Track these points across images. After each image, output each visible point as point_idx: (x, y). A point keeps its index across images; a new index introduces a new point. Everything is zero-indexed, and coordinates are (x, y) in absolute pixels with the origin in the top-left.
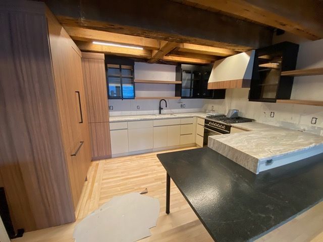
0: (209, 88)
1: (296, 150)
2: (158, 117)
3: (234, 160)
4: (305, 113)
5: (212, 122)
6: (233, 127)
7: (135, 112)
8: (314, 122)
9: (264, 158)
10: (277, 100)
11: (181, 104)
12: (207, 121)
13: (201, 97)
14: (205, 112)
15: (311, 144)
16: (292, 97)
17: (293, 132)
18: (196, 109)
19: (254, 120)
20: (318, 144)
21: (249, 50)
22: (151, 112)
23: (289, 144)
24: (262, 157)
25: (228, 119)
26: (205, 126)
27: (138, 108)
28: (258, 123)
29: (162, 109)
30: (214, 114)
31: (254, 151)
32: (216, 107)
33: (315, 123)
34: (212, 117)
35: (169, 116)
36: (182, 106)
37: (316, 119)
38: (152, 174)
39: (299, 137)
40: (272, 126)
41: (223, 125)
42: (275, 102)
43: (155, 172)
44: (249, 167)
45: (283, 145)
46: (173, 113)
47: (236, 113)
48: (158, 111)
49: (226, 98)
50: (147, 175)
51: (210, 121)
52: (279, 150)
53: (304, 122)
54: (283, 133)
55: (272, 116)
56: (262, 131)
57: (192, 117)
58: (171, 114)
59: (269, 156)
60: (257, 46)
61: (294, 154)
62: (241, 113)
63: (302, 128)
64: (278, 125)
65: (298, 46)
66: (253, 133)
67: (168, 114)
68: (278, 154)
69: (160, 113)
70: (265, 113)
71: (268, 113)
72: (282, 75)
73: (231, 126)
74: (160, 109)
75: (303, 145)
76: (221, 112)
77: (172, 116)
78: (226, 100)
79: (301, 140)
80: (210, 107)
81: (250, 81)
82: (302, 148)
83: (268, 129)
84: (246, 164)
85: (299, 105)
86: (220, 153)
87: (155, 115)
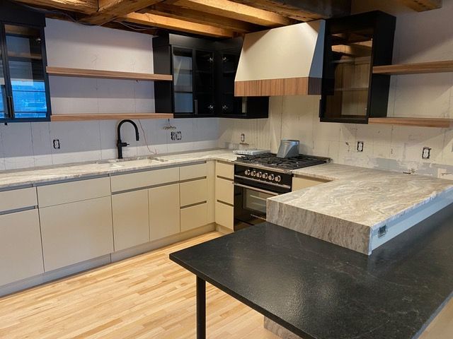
0: (239, 92)
1: (415, 204)
2: (118, 166)
3: (326, 239)
4: (411, 140)
5: (251, 169)
6: (297, 176)
8: (426, 155)
9: (376, 223)
10: (370, 120)
11: (170, 131)
12: (239, 170)
13: (217, 113)
14: (226, 148)
15: (431, 192)
16: (389, 113)
17: (397, 177)
18: (205, 143)
19: (329, 159)
20: (440, 193)
21: (315, 20)
22: (95, 154)
23: (400, 197)
24: (374, 222)
25: (282, 160)
26: (236, 180)
27: (57, 146)
28: (338, 166)
29: (125, 145)
30: (251, 153)
31: (358, 214)
32: (251, 136)
33: (428, 158)
34: (247, 158)
35: (145, 163)
36: (174, 137)
37: (429, 149)
38: (130, 315)
39: (409, 183)
40: (363, 168)
41: (276, 174)
42: (366, 122)
43: (137, 308)
44: (355, 245)
45: (392, 199)
46: (156, 155)
47: (295, 148)
48: (112, 152)
49: (271, 115)
50: (118, 321)
51: (246, 168)
52: (392, 208)
53: (410, 157)
54: (385, 179)
55: (360, 148)
56: (351, 178)
57: (205, 162)
58: (150, 158)
59: (383, 219)
60: (328, 13)
61: (413, 212)
62: (303, 146)
63: (409, 168)
64: (371, 166)
65: (394, 19)
66: (340, 185)
67: (142, 158)
68: (393, 214)
69: (120, 156)
70: (347, 144)
71: (353, 144)
72: (373, 72)
73: (292, 175)
74: (120, 145)
75: (419, 196)
76: (262, 148)
77: (155, 163)
78: (272, 121)
79: (413, 188)
80: (236, 136)
81: (320, 82)
82: (421, 200)
83: (358, 174)
84: (349, 242)
85: (401, 127)
86: (295, 229)
87: (106, 162)
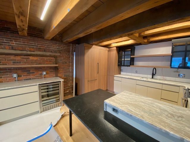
7: (134, 74)
11: (179, 73)
22: (146, 76)
27: (136, 72)
29: (155, 75)
48: (151, 76)
69: (153, 78)
74: (153, 75)
